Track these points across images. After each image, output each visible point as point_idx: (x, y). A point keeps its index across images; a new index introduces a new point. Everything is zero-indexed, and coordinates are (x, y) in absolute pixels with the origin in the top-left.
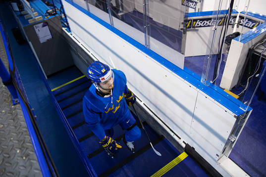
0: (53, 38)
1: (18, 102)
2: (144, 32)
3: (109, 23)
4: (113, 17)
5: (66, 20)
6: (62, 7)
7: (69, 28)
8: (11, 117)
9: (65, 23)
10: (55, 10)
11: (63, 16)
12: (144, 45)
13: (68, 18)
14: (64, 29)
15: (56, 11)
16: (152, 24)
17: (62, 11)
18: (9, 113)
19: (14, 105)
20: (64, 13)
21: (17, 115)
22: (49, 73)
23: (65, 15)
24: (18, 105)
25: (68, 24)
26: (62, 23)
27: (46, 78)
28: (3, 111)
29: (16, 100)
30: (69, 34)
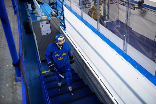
0: (51, 33)
1: (20, 80)
2: (123, 39)
3: (96, 28)
4: (100, 24)
5: (64, 21)
6: (63, 12)
7: (65, 28)
8: (11, 91)
9: (63, 23)
10: (57, 12)
11: (62, 18)
12: (122, 49)
13: (65, 20)
14: (61, 27)
15: (57, 14)
16: (131, 34)
17: (62, 14)
18: (11, 87)
19: (16, 81)
20: (63, 16)
21: (16, 90)
22: (43, 59)
23: (64, 17)
24: (19, 82)
25: (65, 24)
26: (60, 22)
27: (40, 62)
28: (7, 85)
29: (18, 78)
30: (64, 32)
